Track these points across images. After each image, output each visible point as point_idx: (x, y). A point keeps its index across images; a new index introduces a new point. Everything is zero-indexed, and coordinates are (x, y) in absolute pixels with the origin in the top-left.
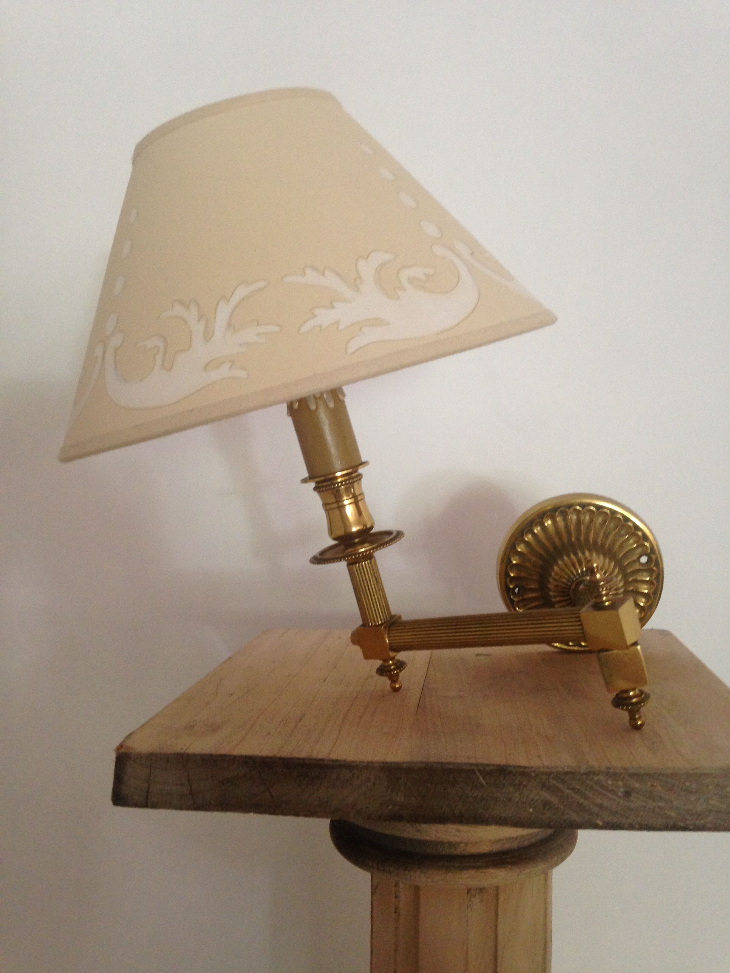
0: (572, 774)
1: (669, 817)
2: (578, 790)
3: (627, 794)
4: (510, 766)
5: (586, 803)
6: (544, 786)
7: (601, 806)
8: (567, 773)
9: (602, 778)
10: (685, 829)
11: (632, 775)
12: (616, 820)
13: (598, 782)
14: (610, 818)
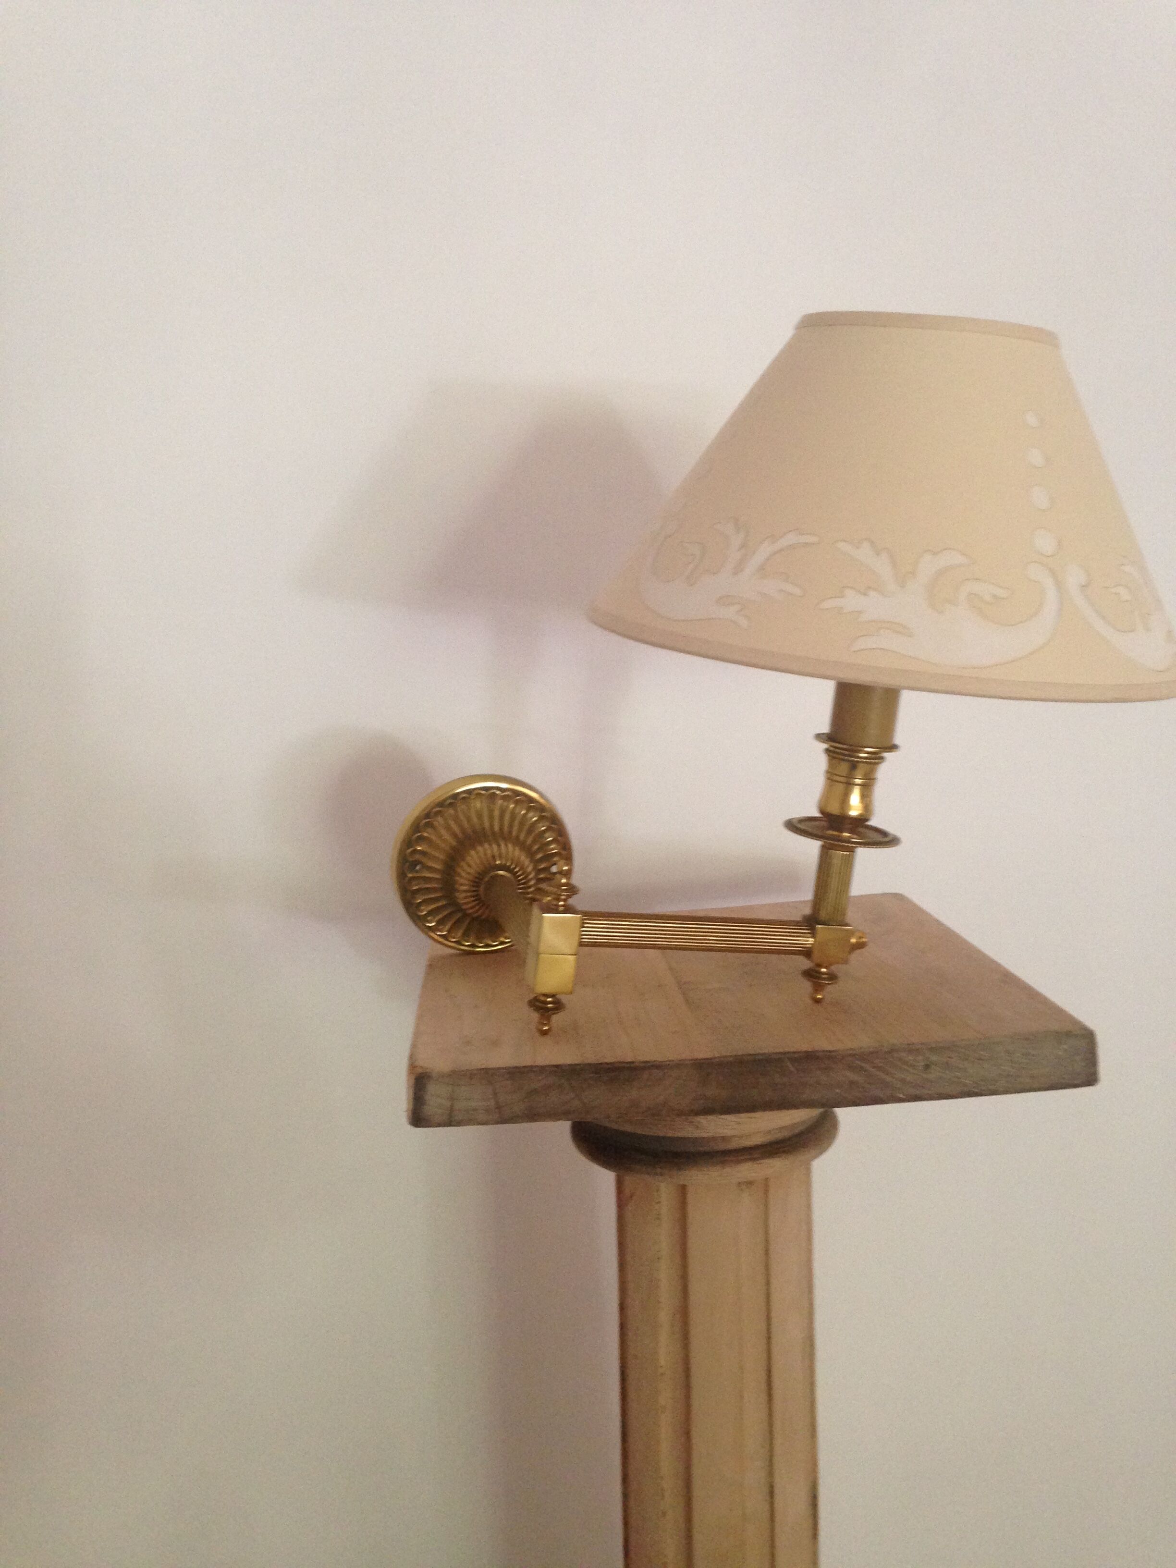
0: (874, 1053)
1: (965, 1085)
2: (881, 1067)
3: (927, 1067)
4: (817, 1051)
5: (888, 1079)
6: (851, 1068)
7: (903, 1081)
8: (872, 1053)
9: (903, 1054)
10: (981, 1095)
11: (932, 1050)
12: (918, 1092)
13: (900, 1059)
14: (913, 1091)
